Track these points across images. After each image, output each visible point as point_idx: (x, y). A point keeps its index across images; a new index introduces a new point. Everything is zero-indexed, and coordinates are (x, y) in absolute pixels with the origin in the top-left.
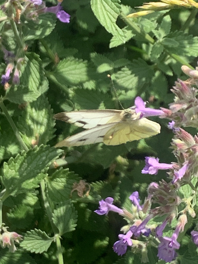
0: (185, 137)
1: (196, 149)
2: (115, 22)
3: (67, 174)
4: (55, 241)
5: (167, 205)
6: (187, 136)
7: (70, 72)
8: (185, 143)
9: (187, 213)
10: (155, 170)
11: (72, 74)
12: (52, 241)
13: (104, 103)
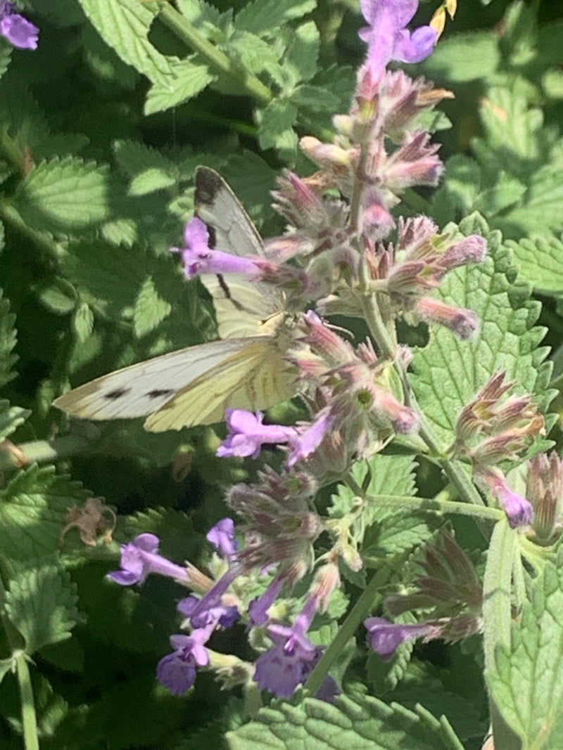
0: (323, 342)
1: (352, 373)
2: (146, 36)
3: (50, 481)
4: (14, 671)
5: (280, 536)
6: (326, 338)
7: (61, 197)
8: (323, 359)
9: (339, 559)
10: (251, 443)
11: (67, 202)
12: (6, 669)
13: (153, 280)
